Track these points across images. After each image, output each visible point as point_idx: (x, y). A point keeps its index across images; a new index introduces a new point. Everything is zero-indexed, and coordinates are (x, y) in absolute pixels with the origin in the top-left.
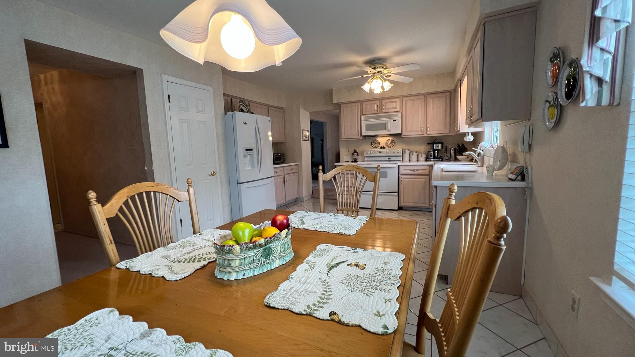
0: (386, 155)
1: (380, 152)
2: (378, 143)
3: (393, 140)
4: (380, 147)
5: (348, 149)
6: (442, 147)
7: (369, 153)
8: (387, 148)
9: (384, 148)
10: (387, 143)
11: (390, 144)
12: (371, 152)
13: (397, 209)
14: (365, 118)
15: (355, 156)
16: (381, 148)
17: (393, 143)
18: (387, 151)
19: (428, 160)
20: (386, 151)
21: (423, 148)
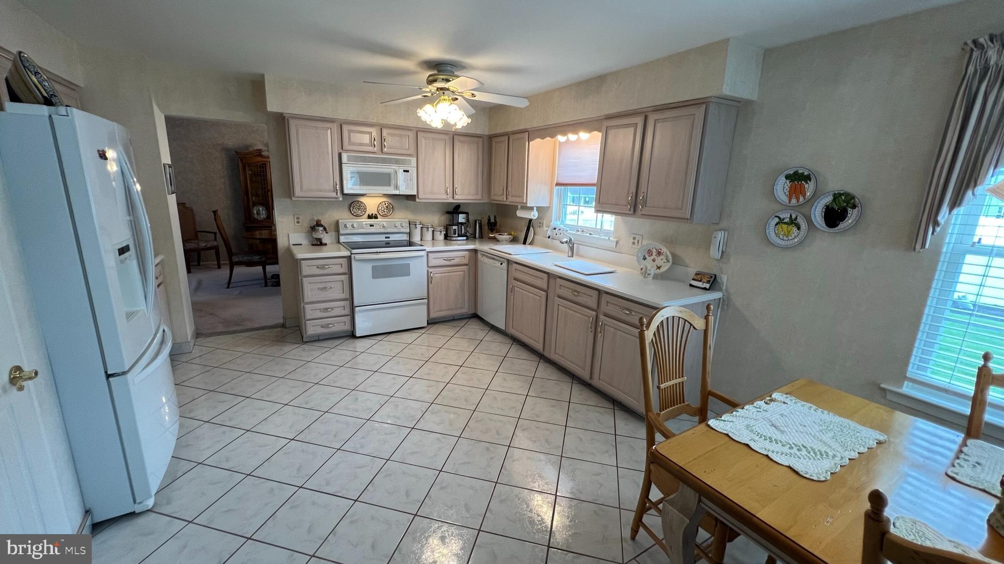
0: (382, 231)
1: (371, 226)
2: (362, 207)
3: (390, 204)
4: (366, 215)
5: (298, 218)
6: (468, 220)
7: (351, 228)
8: (380, 219)
9: (376, 217)
10: (380, 208)
11: (386, 210)
12: (353, 224)
13: (425, 324)
14: (349, 158)
15: (320, 234)
16: (370, 217)
17: (390, 208)
18: (385, 224)
19: (448, 238)
20: (381, 223)
21: (436, 219)
